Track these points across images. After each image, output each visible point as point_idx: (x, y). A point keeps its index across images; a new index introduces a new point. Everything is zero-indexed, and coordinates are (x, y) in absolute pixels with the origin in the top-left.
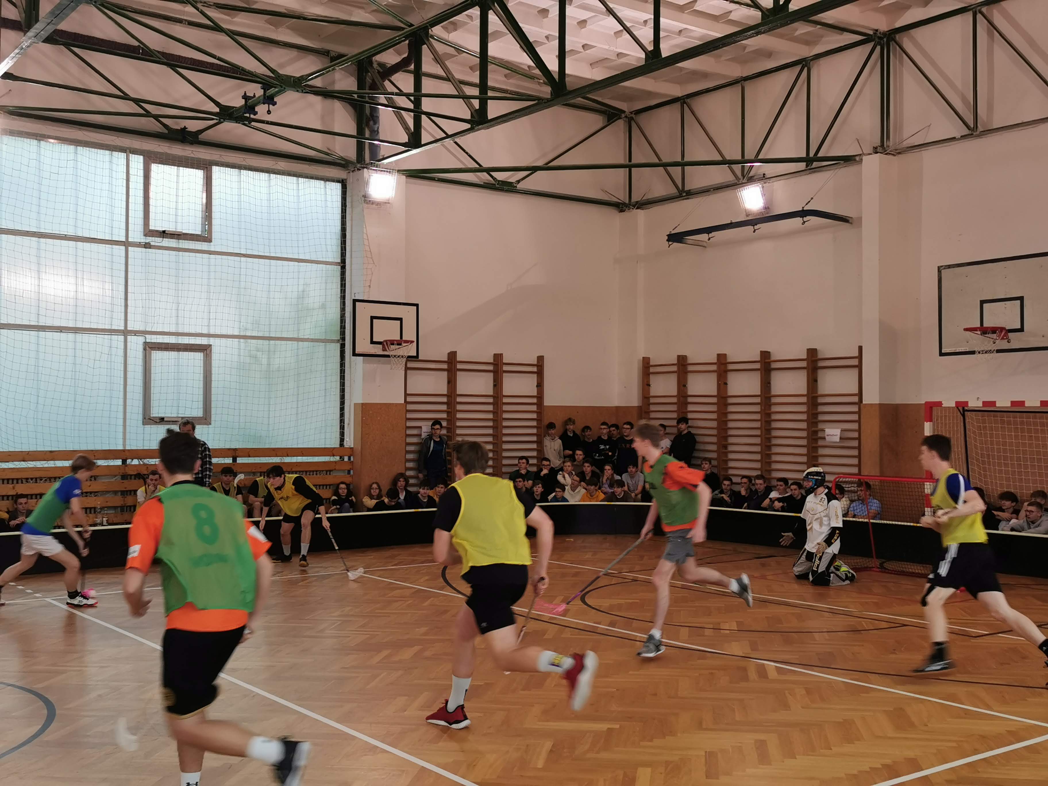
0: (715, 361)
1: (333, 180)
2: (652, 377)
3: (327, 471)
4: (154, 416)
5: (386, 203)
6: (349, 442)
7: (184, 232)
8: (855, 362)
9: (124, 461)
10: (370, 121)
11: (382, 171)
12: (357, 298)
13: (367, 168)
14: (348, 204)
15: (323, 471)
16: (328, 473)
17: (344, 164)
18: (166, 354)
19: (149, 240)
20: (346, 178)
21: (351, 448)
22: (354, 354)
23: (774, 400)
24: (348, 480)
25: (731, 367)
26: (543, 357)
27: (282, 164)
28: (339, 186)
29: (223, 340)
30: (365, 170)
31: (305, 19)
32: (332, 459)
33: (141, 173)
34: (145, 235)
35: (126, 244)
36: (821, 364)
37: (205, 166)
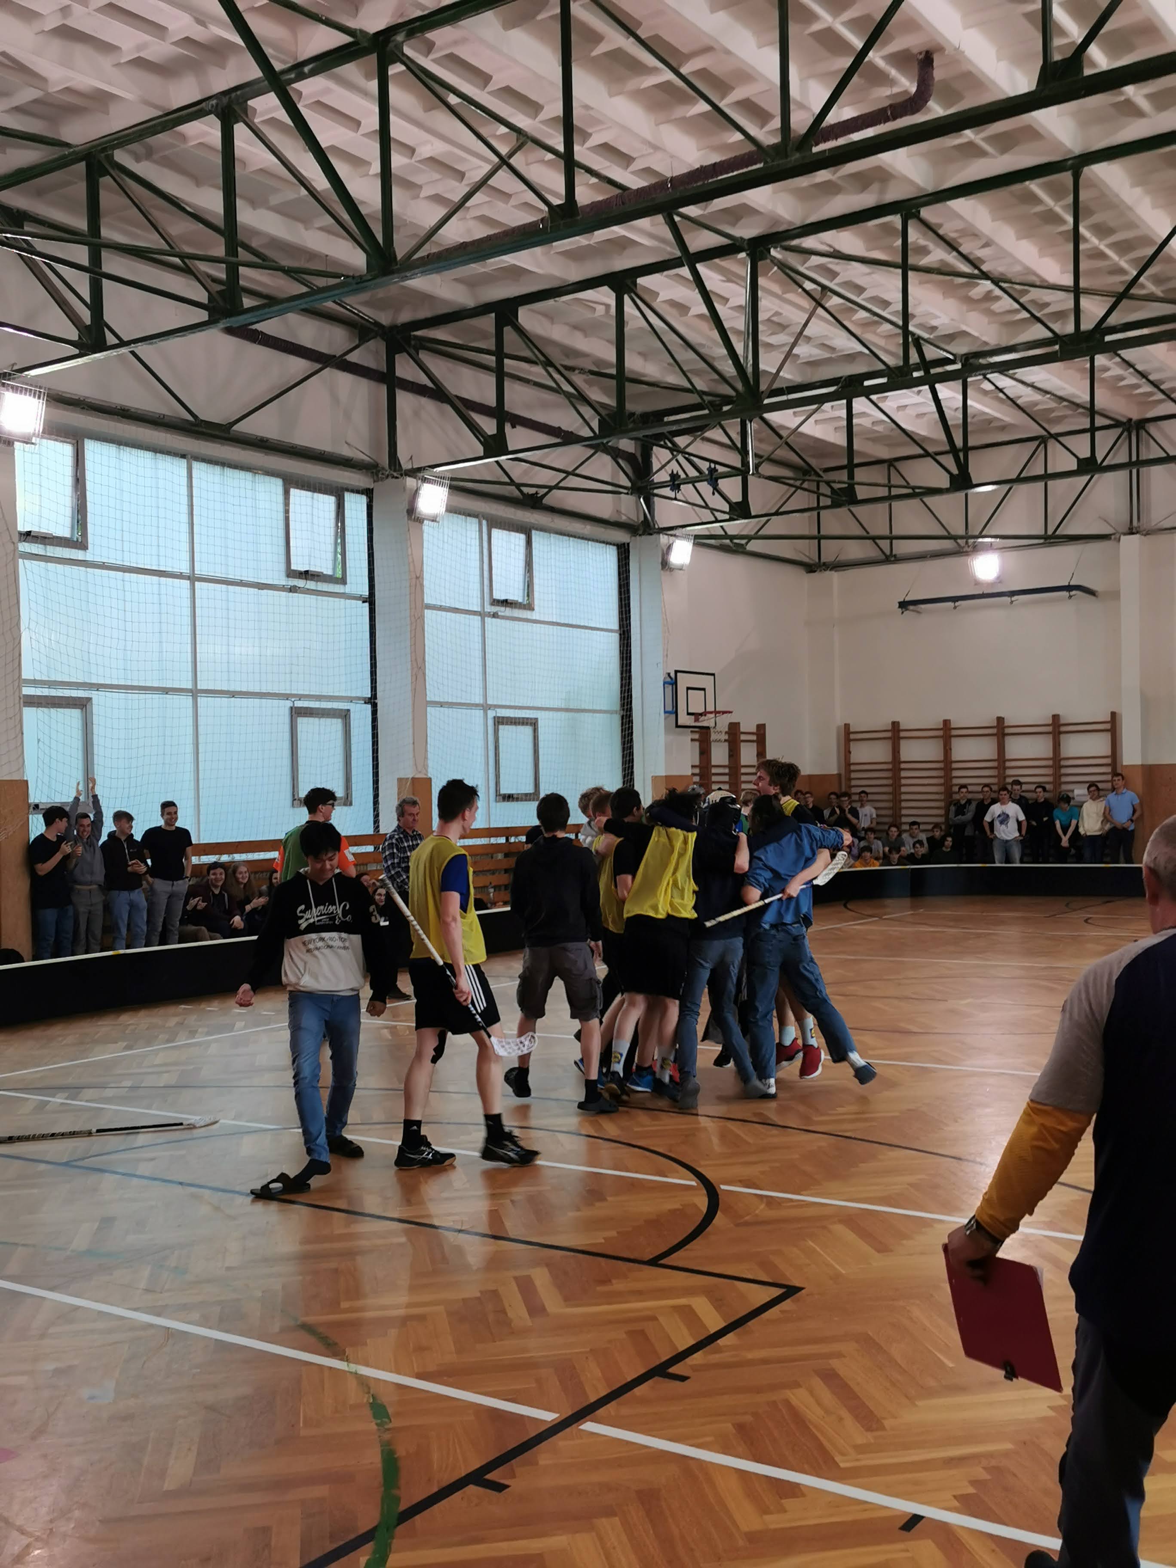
0: (941, 726)
1: (610, 544)
2: (852, 743)
4: (505, 792)
7: (515, 600)
8: (1108, 726)
9: (507, 839)
14: (633, 570)
18: (508, 728)
19: (495, 609)
20: (628, 542)
23: (1008, 764)
25: (954, 733)
26: (764, 725)
28: (613, 548)
29: (547, 713)
31: (658, 386)
33: (487, 538)
34: (493, 604)
35: (482, 614)
36: (1063, 729)
37: (526, 530)
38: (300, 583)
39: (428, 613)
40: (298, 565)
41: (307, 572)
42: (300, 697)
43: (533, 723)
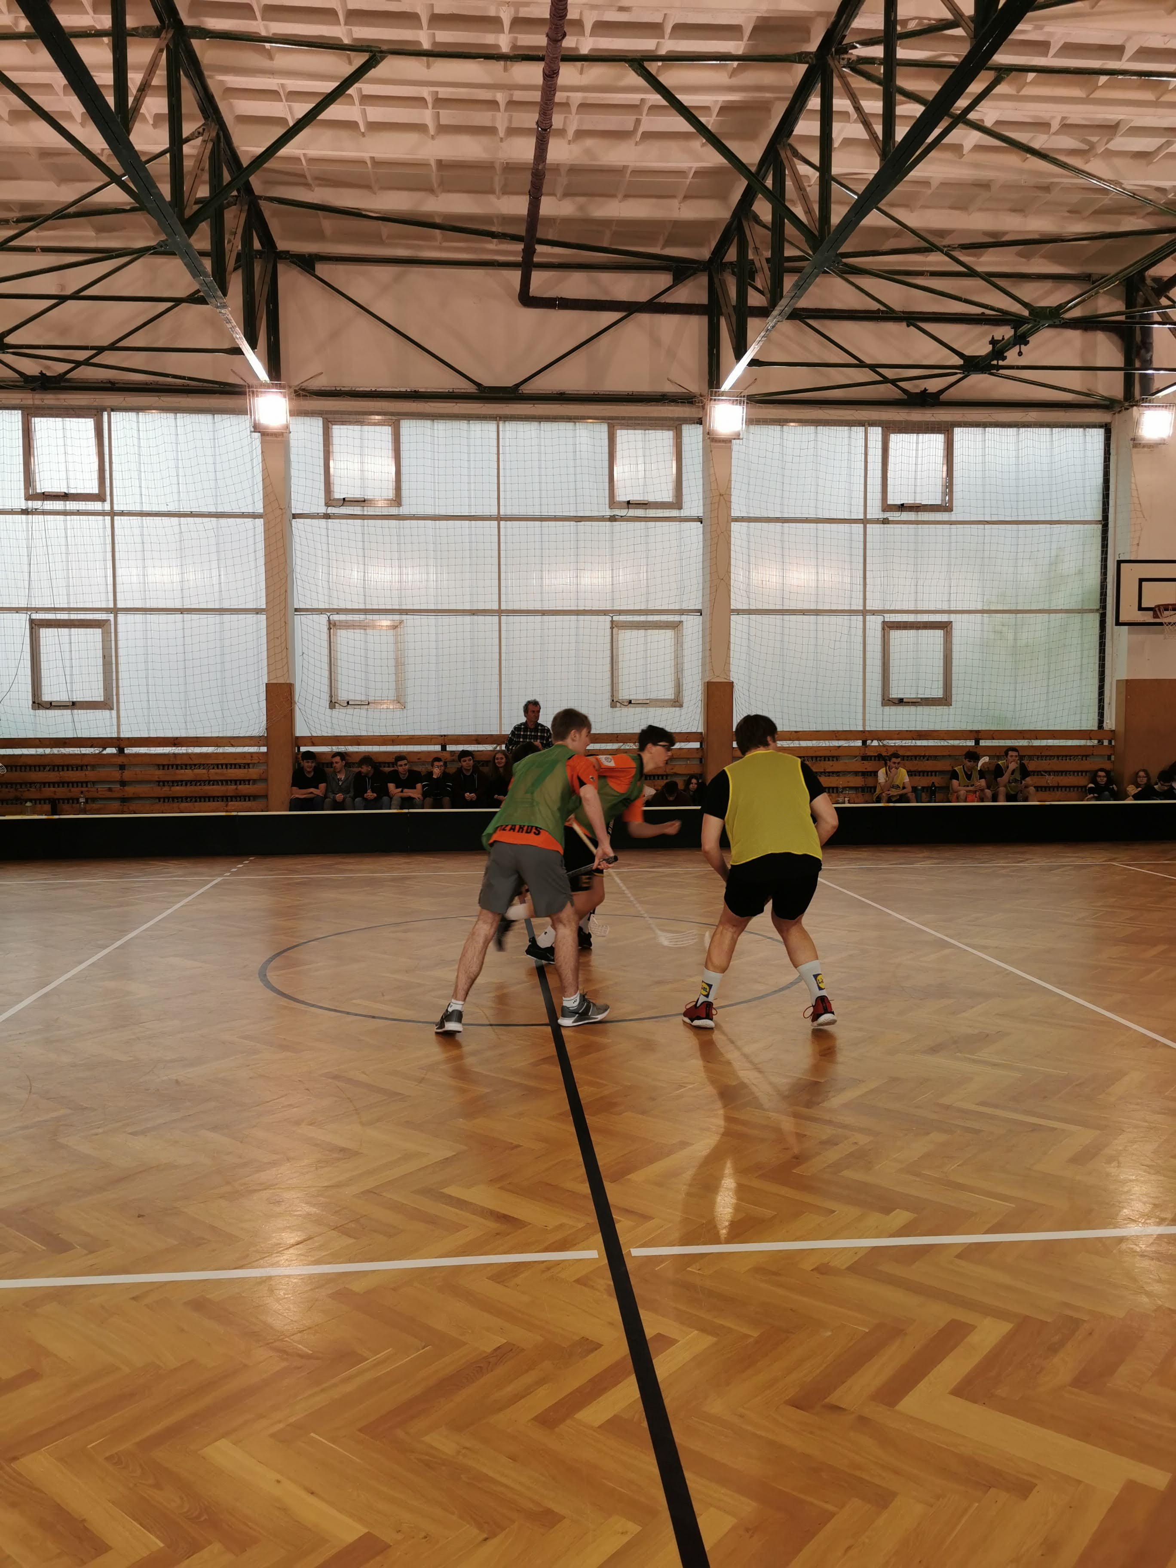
1: (1094, 427)
3: (1083, 756)
4: (893, 696)
5: (1160, 444)
6: (1110, 723)
7: (924, 503)
9: (864, 742)
10: (1141, 349)
11: (1156, 406)
12: (1122, 558)
13: (1136, 405)
14: (1113, 451)
15: (1078, 756)
16: (1084, 758)
17: (1109, 405)
18: (904, 633)
19: (887, 515)
20: (1109, 421)
21: (1112, 731)
22: (1118, 623)
24: (1108, 766)
27: (1033, 415)
28: (1101, 431)
29: (965, 616)
30: (1135, 408)
32: (1089, 743)
33: (879, 445)
34: (884, 510)
35: (865, 521)
37: (946, 429)
38: (623, 512)
39: (735, 526)
40: (622, 496)
41: (628, 502)
42: (620, 612)
43: (945, 626)
